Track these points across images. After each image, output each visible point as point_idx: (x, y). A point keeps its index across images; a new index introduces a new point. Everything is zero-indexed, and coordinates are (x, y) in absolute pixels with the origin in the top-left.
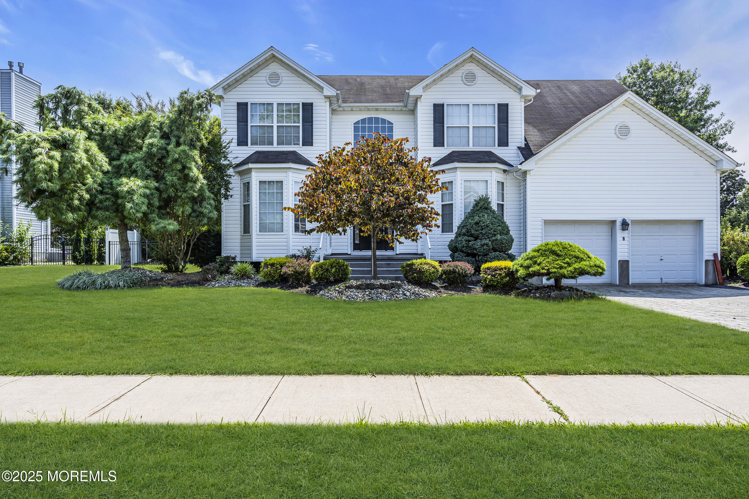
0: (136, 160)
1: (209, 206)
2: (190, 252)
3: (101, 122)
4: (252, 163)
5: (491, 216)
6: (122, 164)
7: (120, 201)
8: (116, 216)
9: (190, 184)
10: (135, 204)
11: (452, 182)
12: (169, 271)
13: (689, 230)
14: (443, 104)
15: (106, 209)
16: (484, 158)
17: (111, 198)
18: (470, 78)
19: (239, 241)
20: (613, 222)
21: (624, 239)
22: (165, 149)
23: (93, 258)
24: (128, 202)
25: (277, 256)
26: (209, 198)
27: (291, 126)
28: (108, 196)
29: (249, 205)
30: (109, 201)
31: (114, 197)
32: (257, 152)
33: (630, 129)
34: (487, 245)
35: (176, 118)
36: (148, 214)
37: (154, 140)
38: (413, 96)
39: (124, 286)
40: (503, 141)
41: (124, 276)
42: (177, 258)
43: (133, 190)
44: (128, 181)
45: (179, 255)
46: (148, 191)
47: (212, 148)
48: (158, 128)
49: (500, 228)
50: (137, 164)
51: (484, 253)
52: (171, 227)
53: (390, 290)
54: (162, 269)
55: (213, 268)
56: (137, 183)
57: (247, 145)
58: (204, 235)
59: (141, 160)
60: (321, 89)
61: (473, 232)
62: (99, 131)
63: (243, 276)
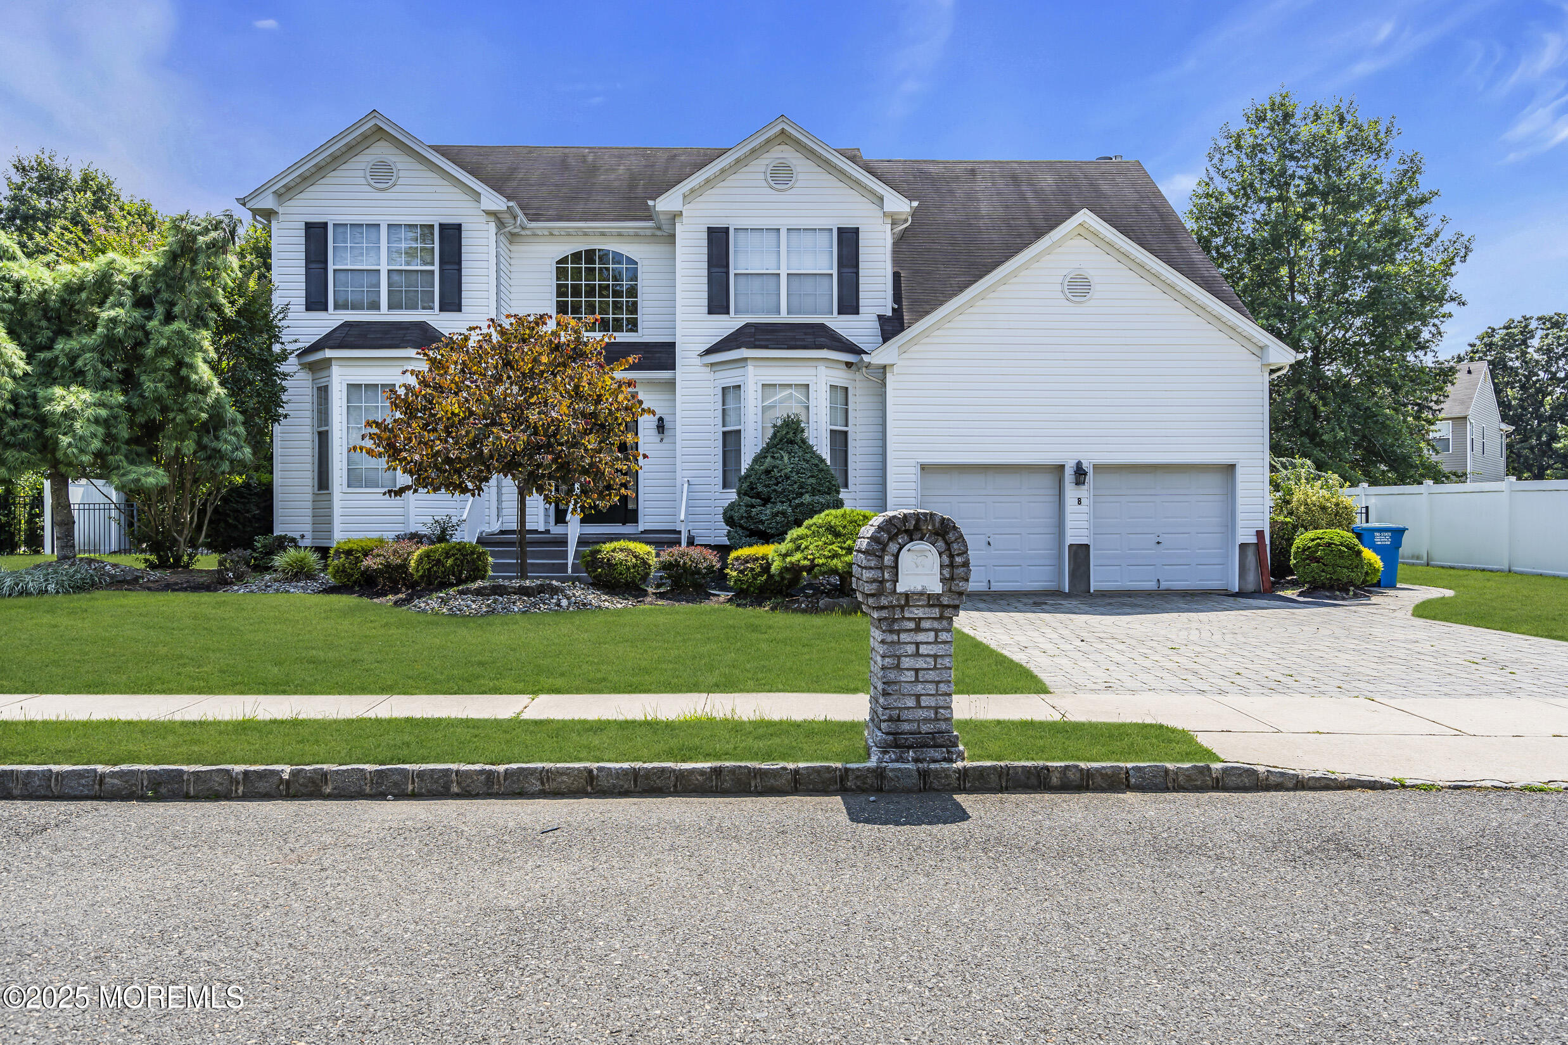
0: (84, 349)
1: (234, 439)
2: (205, 528)
3: (16, 276)
4: (332, 347)
5: (799, 457)
6: (57, 357)
7: (49, 432)
8: (42, 460)
9: (191, 397)
10: (78, 437)
11: (739, 386)
12: (162, 565)
13: (1214, 482)
14: (728, 228)
15: (23, 446)
16: (803, 340)
17: (32, 425)
18: (781, 176)
19: (309, 504)
20: (1061, 468)
21: (1079, 501)
22: (143, 327)
23: (17, 539)
24: (65, 434)
25: (361, 535)
26: (234, 422)
27: (417, 271)
28: (27, 421)
29: (327, 431)
30: (30, 430)
31: (39, 423)
32: (347, 325)
33: (1092, 283)
34: (784, 513)
35: (164, 266)
36: (107, 454)
37: (120, 312)
38: (665, 213)
39: (58, 592)
40: (849, 304)
41: (57, 573)
42: (176, 540)
43: (74, 411)
44: (65, 393)
45: (180, 533)
46: (103, 413)
47: (244, 323)
48: (128, 288)
49: (813, 481)
50: (85, 359)
51: (777, 529)
52: (151, 480)
53: (535, 597)
54: (146, 560)
55: (237, 559)
56: (83, 397)
57: (326, 309)
58: (236, 492)
59: (93, 350)
60: (477, 196)
61: (760, 488)
62: (11, 293)
63: (299, 574)
